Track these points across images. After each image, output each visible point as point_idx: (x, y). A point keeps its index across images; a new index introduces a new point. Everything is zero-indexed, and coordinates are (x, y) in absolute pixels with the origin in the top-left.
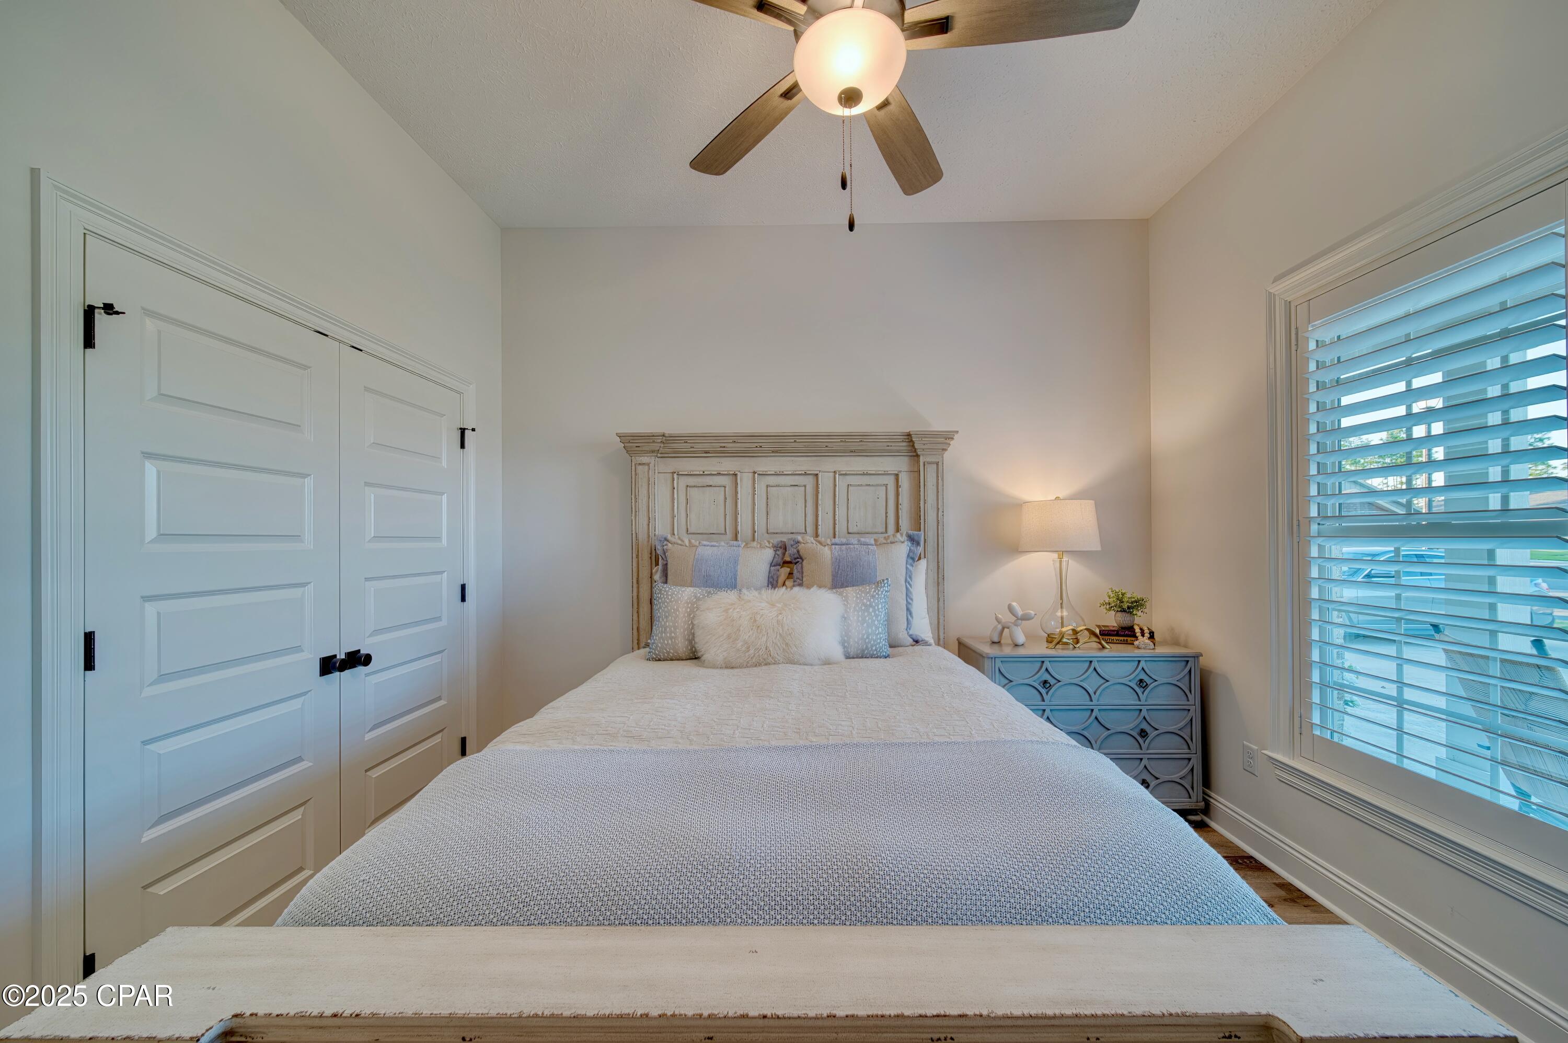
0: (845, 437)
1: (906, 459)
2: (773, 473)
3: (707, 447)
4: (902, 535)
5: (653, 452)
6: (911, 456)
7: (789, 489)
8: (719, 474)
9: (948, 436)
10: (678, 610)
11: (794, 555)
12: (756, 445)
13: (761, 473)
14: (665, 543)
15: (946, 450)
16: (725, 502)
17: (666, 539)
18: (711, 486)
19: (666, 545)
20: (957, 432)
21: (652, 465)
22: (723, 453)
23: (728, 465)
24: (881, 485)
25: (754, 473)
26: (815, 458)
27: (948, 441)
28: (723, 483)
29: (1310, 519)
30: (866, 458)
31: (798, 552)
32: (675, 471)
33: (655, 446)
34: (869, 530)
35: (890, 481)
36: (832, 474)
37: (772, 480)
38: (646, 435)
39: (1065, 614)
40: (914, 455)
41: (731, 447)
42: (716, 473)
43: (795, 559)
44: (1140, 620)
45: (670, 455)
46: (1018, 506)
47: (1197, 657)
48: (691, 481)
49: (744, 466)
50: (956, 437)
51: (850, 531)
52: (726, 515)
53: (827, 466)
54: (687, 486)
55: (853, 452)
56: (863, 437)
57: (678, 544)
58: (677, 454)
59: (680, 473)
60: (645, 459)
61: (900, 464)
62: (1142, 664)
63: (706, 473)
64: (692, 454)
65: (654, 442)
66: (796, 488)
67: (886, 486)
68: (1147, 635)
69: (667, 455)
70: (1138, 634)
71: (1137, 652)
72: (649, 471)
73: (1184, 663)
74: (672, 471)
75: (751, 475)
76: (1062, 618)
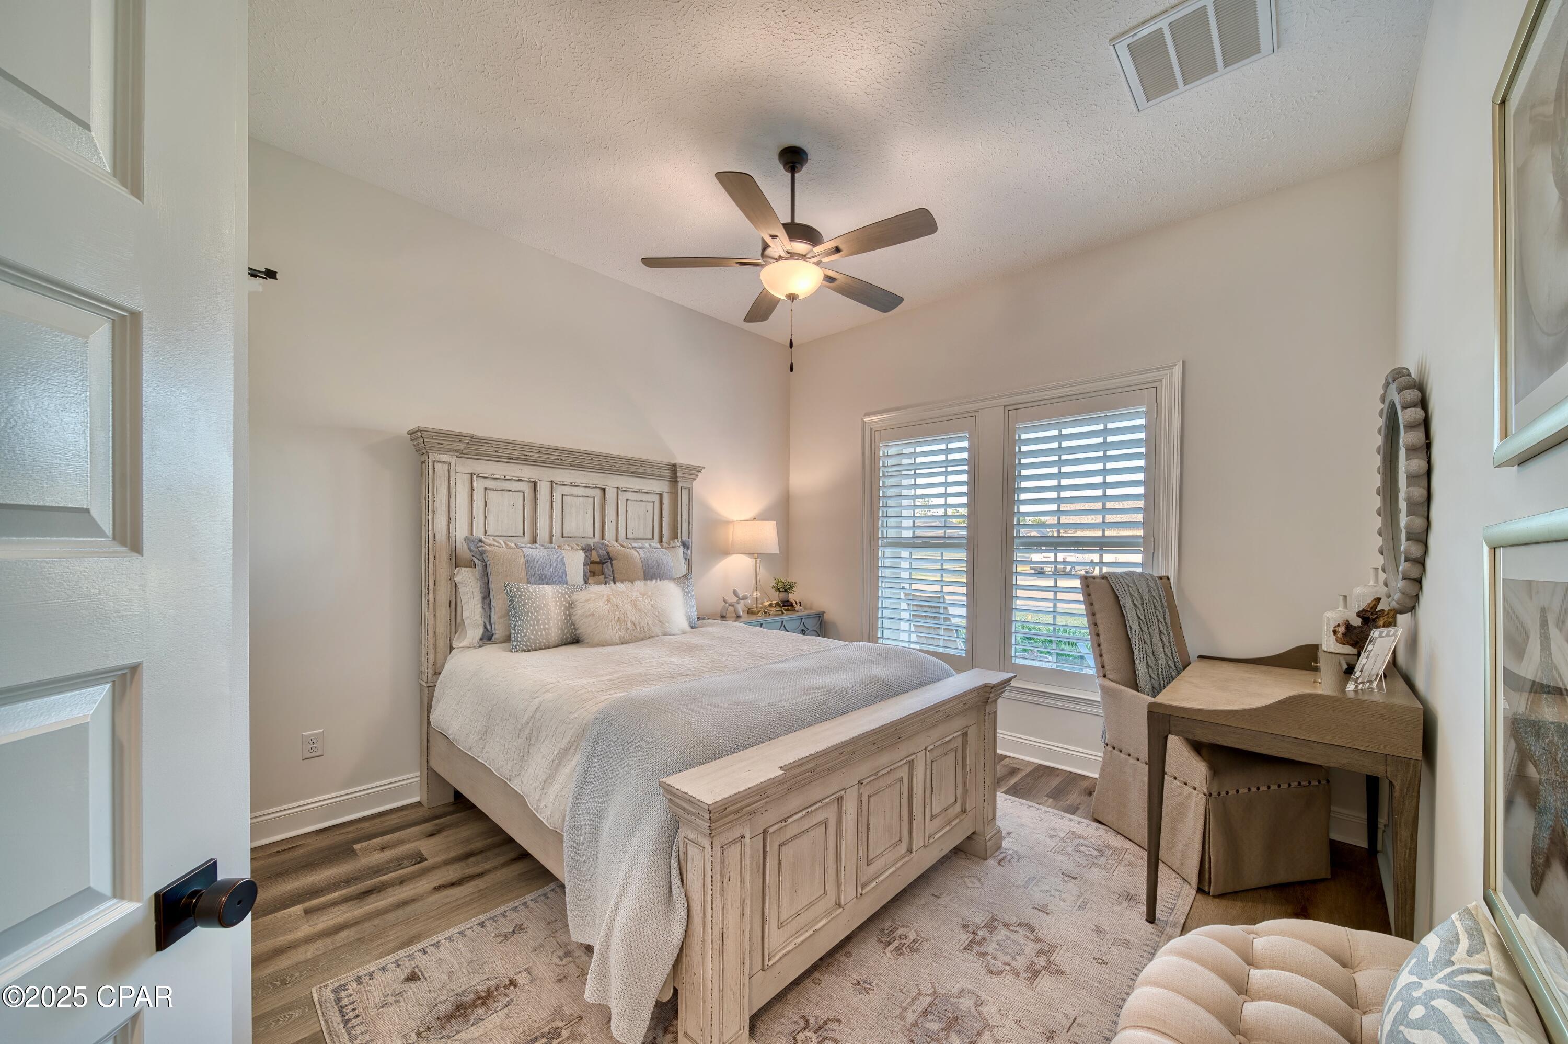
0: (630, 461)
1: (667, 483)
2: (569, 484)
3: (509, 453)
4: (678, 541)
5: (456, 451)
6: (670, 481)
7: (581, 499)
8: (520, 480)
9: (698, 470)
10: (548, 604)
11: (604, 556)
12: (558, 457)
13: (559, 483)
14: (480, 544)
15: (694, 479)
16: (524, 507)
17: (480, 541)
18: (510, 490)
19: (482, 546)
20: (704, 468)
21: (453, 465)
22: (526, 460)
23: (528, 472)
24: (649, 502)
25: (552, 482)
26: (605, 475)
27: (697, 473)
28: (523, 489)
29: (879, 538)
30: (640, 479)
31: (608, 553)
32: (474, 472)
33: (461, 446)
34: (641, 536)
35: (656, 498)
36: (616, 489)
37: (566, 490)
38: (454, 433)
39: (759, 594)
40: (674, 480)
41: (534, 456)
42: (517, 478)
43: (605, 559)
44: (792, 597)
45: (470, 456)
46: (727, 523)
47: (823, 613)
48: (490, 484)
49: (544, 475)
50: (703, 471)
51: (628, 537)
52: (524, 518)
53: (613, 482)
54: (486, 489)
55: (634, 474)
56: (643, 463)
57: (494, 545)
58: (478, 456)
59: (481, 475)
60: (445, 457)
61: (662, 486)
62: (803, 621)
63: (507, 477)
64: (496, 458)
65: (461, 441)
66: (587, 498)
67: (654, 502)
68: (798, 604)
69: (467, 456)
70: (794, 604)
71: (797, 614)
72: (449, 471)
73: (818, 618)
74: (471, 472)
75: (549, 484)
76: (757, 598)
